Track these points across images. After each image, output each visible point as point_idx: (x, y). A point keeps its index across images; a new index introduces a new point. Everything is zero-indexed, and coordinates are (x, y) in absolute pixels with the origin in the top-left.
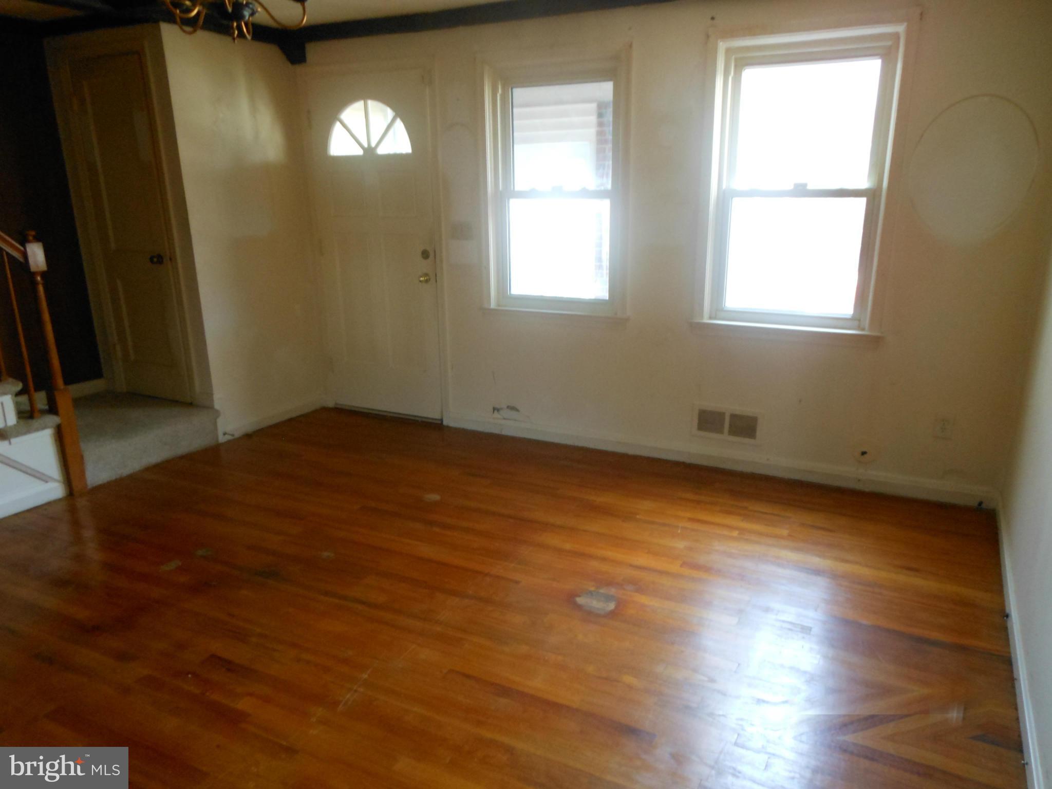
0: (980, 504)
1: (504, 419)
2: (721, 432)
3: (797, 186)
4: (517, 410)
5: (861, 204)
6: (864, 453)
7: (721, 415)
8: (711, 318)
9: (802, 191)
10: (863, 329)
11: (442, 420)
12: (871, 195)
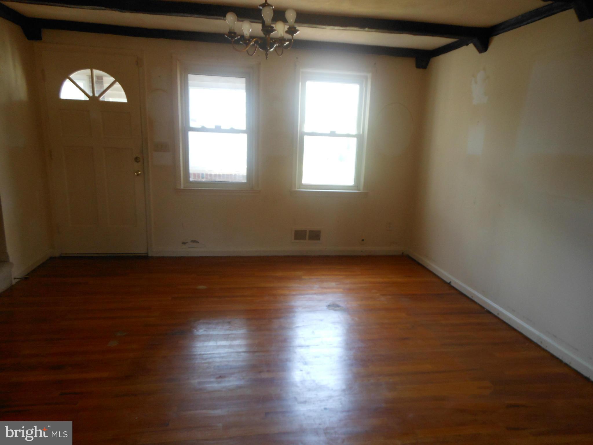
0: (403, 253)
1: (189, 248)
2: (305, 239)
3: (331, 132)
4: (197, 242)
5: (354, 141)
6: (363, 240)
7: (305, 232)
8: (298, 189)
9: (333, 134)
10: (359, 190)
11: (147, 253)
12: (360, 137)
